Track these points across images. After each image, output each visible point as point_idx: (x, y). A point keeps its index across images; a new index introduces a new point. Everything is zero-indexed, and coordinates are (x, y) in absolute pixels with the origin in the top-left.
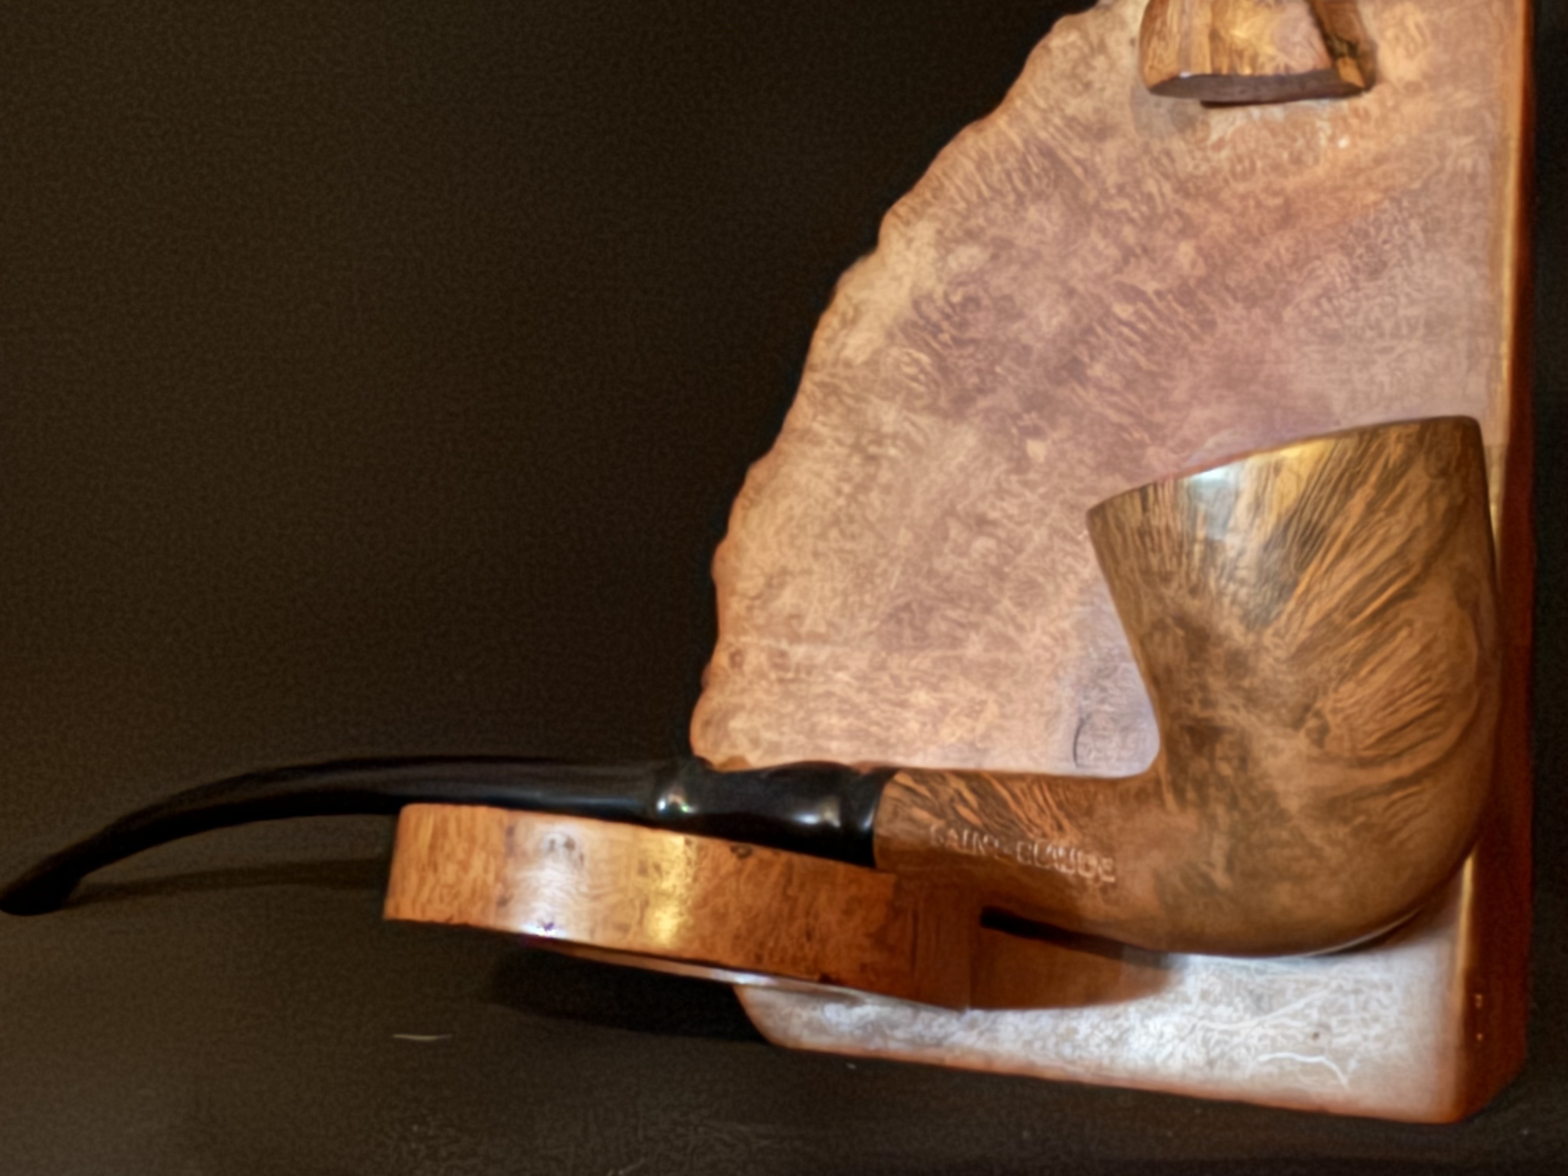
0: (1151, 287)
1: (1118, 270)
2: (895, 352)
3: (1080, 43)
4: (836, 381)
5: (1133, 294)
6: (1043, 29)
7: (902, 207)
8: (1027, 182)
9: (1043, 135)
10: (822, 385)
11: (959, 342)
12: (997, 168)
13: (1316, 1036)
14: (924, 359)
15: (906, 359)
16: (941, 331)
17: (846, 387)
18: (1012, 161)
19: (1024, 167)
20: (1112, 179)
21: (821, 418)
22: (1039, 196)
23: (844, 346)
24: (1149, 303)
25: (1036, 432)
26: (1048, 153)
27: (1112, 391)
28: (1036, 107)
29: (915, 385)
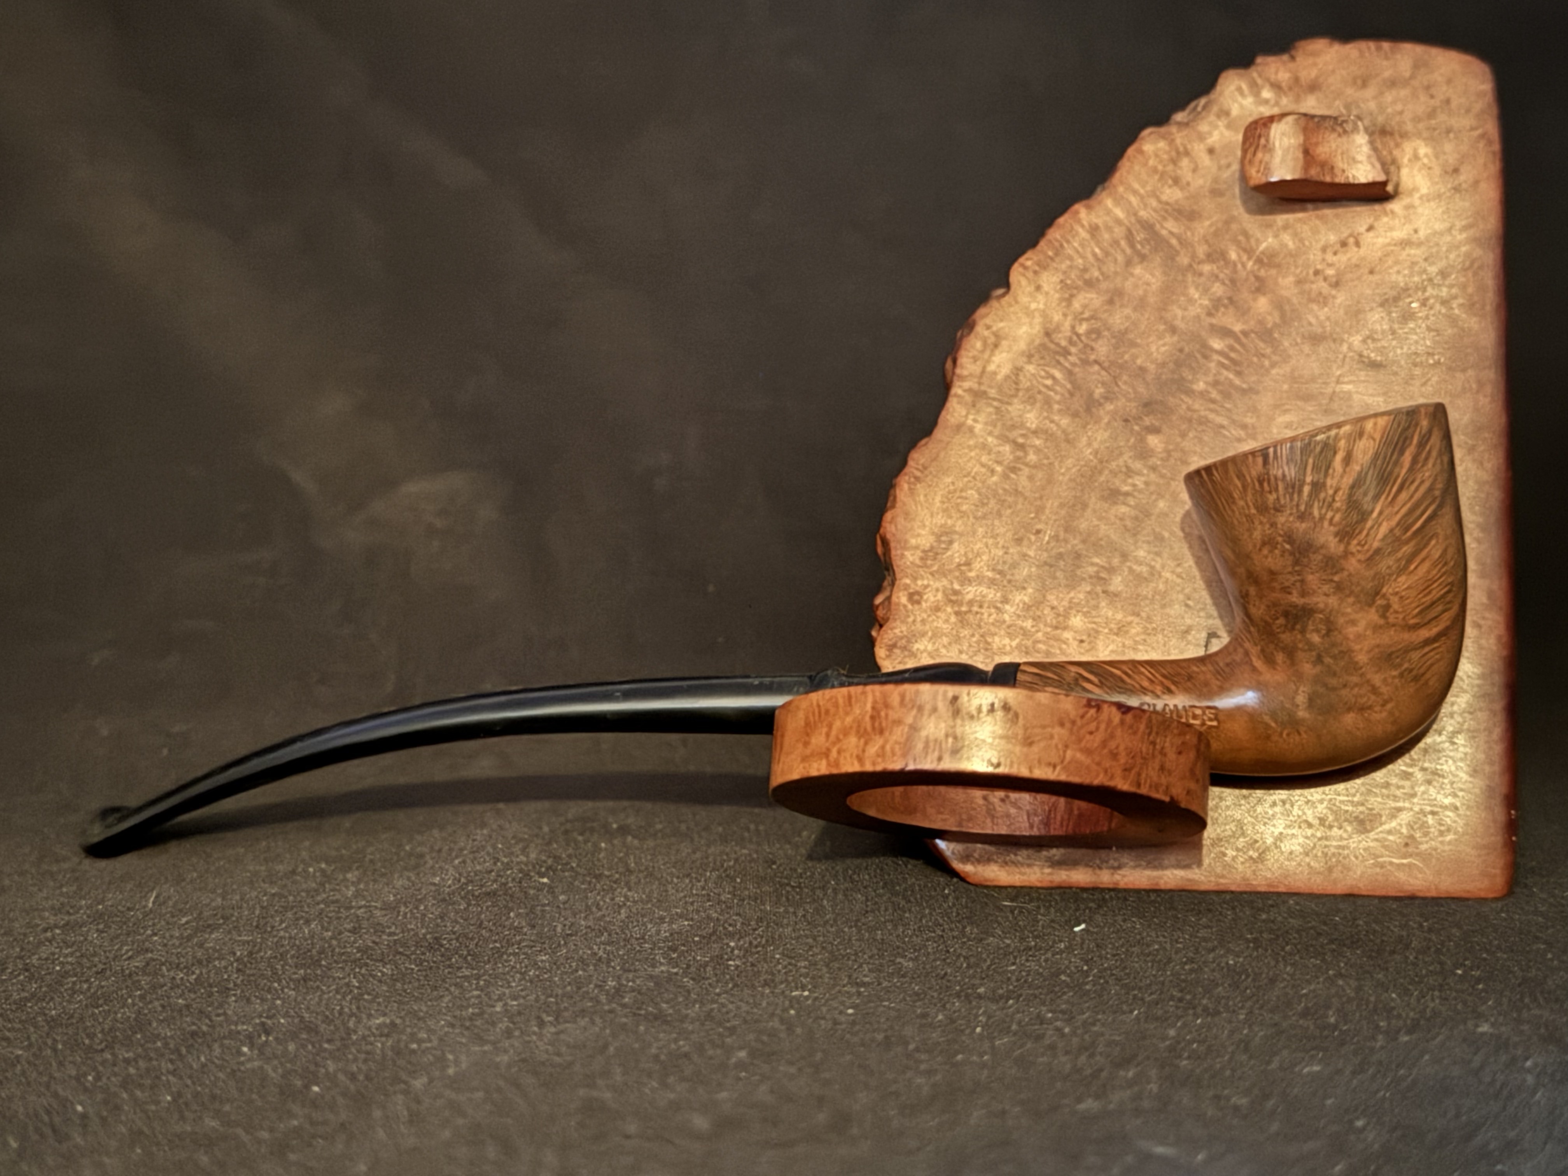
0: (1237, 328)
1: (1209, 314)
2: (1031, 368)
3: (1167, 148)
4: (983, 388)
5: (1225, 332)
6: (1131, 137)
7: (1029, 259)
8: (1132, 245)
9: (1142, 213)
10: (970, 390)
11: (1085, 362)
12: (1106, 236)
13: (1407, 845)
14: (1058, 375)
15: (1043, 373)
16: (1070, 354)
17: (993, 393)
18: (1119, 232)
19: (1130, 237)
20: (1201, 250)
21: (971, 417)
22: (1143, 258)
23: (988, 361)
24: (1237, 339)
25: (1156, 431)
26: (1148, 226)
27: (1213, 401)
28: (1135, 192)
29: (1052, 393)
